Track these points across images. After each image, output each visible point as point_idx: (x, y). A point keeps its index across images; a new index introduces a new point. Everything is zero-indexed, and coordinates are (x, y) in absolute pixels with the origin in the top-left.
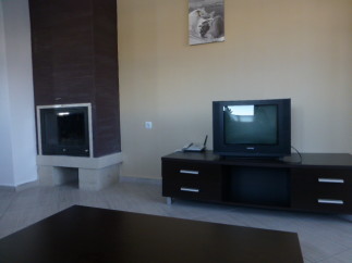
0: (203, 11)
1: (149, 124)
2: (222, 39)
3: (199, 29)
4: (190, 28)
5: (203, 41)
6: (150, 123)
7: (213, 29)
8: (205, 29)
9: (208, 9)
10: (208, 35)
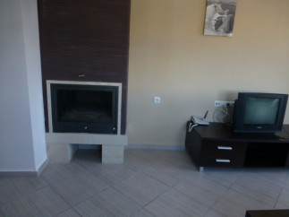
0: (219, 6)
1: (157, 99)
2: (231, 35)
3: (214, 22)
4: (207, 20)
5: (216, 34)
6: (159, 98)
7: (225, 25)
8: (219, 23)
9: (224, 6)
10: (221, 29)
